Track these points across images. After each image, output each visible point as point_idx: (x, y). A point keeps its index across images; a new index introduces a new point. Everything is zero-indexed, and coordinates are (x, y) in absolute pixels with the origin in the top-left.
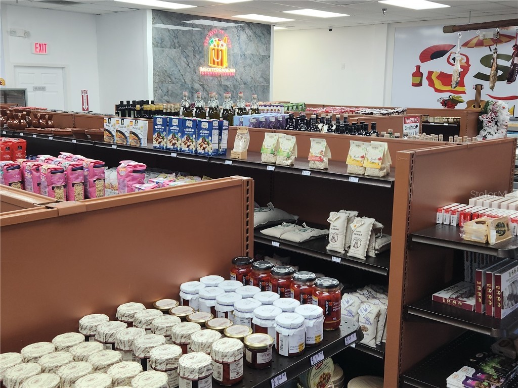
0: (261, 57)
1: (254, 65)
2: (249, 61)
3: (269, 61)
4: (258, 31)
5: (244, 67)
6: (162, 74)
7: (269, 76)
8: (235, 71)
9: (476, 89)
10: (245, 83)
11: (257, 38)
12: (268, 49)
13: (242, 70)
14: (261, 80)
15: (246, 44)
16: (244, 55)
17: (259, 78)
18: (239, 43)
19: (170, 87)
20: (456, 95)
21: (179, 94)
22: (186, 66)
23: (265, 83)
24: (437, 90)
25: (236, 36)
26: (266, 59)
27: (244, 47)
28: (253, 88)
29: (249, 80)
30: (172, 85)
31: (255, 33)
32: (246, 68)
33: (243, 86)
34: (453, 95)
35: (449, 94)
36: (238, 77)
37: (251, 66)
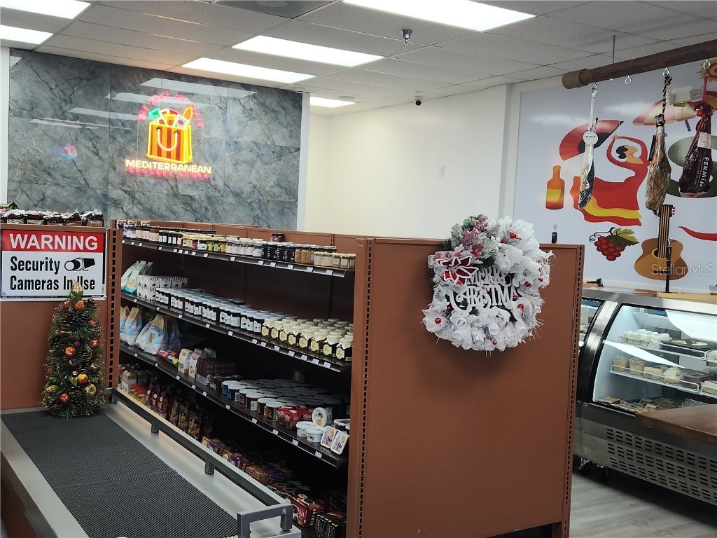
0: (278, 149)
1: (259, 163)
2: (246, 155)
3: (297, 158)
4: (272, 102)
5: (236, 164)
6: (29, 166)
7: (296, 183)
8: (209, 172)
10: (237, 195)
11: (267, 114)
12: (298, 137)
13: (230, 170)
14: (277, 190)
15: (239, 123)
16: (236, 143)
17: (272, 187)
18: (224, 121)
19: (49, 192)
20: (623, 228)
21: (71, 206)
22: (91, 154)
23: (285, 198)
25: (217, 108)
26: (289, 153)
27: (235, 129)
28: (255, 205)
29: (247, 189)
30: (54, 188)
31: (263, 104)
32: (240, 168)
33: (231, 199)
34: (617, 227)
35: (609, 225)
36: (220, 183)
37: (251, 164)
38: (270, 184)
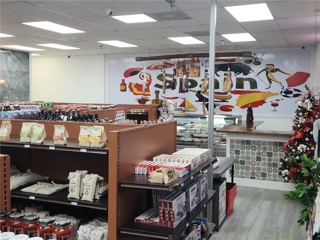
0: (23, 72)
1: (18, 78)
2: (14, 75)
3: (29, 75)
4: (20, 56)
5: (11, 79)
7: (29, 85)
8: (4, 82)
9: (156, 93)
10: (12, 90)
11: (19, 61)
12: (28, 67)
13: (9, 81)
14: (24, 87)
15: (11, 64)
16: (11, 71)
17: (22, 86)
18: (7, 64)
20: (146, 97)
23: (26, 90)
24: (135, 94)
25: (4, 59)
26: (26, 74)
27: (10, 66)
28: (17, 93)
29: (15, 87)
31: (18, 57)
32: (12, 80)
33: (10, 91)
34: (144, 96)
35: (141, 96)
36: (7, 86)
37: (16, 78)
38: (21, 86)
